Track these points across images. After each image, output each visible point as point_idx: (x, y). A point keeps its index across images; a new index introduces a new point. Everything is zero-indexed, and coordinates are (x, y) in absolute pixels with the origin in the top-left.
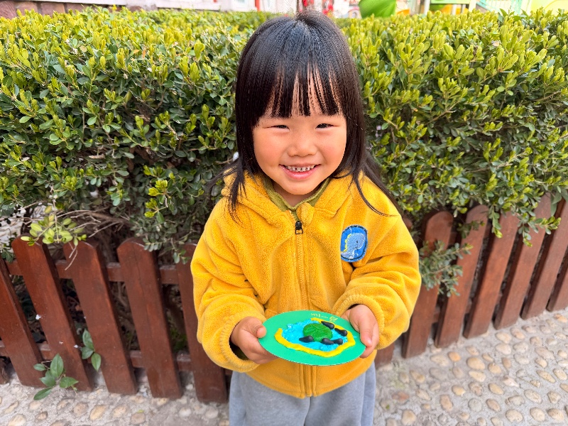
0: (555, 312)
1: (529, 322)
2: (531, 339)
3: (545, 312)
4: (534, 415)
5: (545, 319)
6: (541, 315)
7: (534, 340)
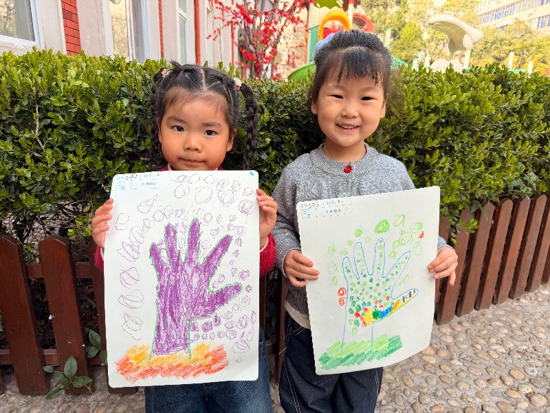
0: (481, 310)
1: (463, 318)
2: (466, 331)
3: (474, 311)
4: (478, 383)
5: (475, 316)
6: (471, 313)
7: (469, 331)
